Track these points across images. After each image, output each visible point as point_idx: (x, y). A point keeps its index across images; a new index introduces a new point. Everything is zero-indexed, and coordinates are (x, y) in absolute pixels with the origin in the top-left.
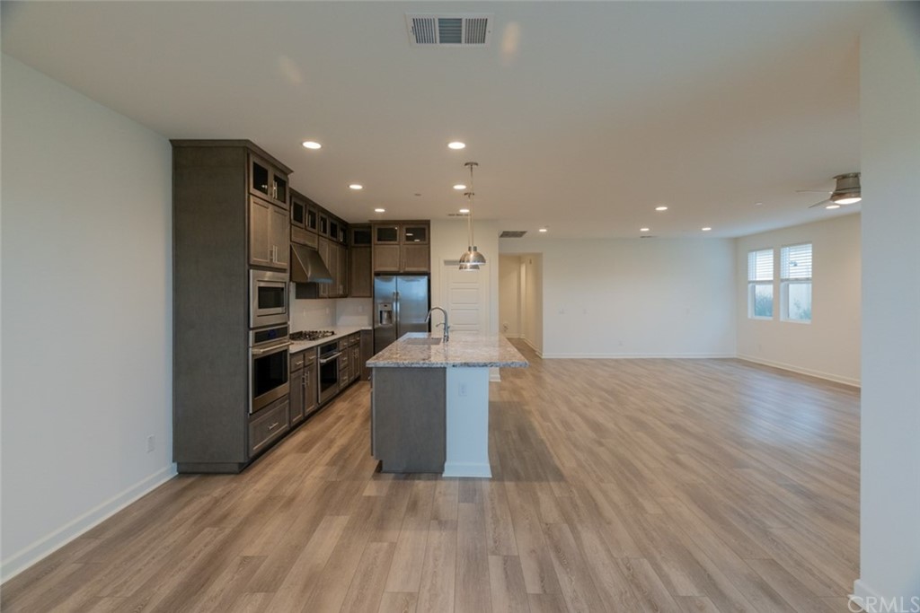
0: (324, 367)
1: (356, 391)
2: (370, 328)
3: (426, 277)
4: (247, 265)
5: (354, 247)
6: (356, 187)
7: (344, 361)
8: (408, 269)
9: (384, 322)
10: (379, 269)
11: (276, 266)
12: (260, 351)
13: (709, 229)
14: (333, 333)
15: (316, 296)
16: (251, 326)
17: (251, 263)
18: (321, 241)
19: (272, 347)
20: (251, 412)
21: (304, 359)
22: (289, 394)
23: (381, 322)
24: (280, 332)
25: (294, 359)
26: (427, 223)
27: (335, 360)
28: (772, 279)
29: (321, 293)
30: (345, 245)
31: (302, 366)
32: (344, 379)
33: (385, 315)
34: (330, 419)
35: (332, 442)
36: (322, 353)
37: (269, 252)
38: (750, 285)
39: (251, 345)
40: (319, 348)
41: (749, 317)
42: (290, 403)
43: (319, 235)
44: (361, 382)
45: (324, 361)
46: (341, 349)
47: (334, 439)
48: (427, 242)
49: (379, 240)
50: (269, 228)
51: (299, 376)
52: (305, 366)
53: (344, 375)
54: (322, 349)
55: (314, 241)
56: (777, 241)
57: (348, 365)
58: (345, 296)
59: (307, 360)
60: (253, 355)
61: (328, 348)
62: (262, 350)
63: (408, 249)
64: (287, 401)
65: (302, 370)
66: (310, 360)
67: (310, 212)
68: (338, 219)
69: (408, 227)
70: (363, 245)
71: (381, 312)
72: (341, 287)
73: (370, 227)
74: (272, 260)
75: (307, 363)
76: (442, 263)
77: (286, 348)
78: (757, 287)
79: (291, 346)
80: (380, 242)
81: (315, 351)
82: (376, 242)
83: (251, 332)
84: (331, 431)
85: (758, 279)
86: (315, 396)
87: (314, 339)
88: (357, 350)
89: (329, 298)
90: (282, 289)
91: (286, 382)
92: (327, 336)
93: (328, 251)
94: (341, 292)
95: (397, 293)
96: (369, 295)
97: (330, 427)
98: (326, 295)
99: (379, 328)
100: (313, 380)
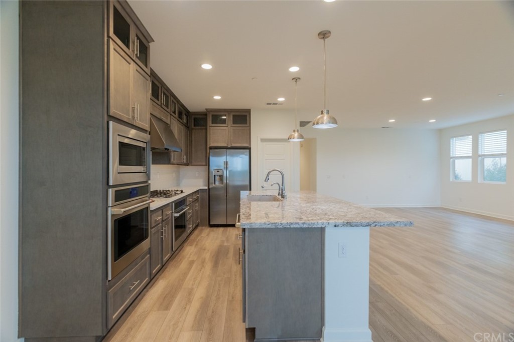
0: (177, 219)
1: (198, 236)
2: (206, 188)
3: (248, 150)
4: (106, 116)
5: (193, 129)
6: (207, 66)
7: (189, 213)
8: (234, 145)
9: (217, 183)
10: (212, 145)
11: (137, 125)
12: (120, 210)
13: (434, 121)
14: (182, 192)
15: (169, 162)
16: (111, 183)
17: (111, 114)
18: (172, 119)
19: (133, 206)
20: (110, 278)
21: (162, 215)
22: (150, 249)
23: (215, 183)
24: (140, 190)
25: (154, 215)
26: (248, 111)
27: (184, 213)
28: (471, 155)
29: (172, 160)
30: (187, 126)
31: (161, 221)
32: (190, 227)
33: (217, 178)
34: (184, 265)
35: (190, 293)
36: (175, 208)
37: (131, 110)
38: (452, 160)
39: (110, 204)
40: (173, 204)
41: (451, 180)
42: (150, 256)
43: (171, 114)
44: (200, 228)
45: (177, 215)
46: (188, 203)
47: (192, 289)
48: (248, 125)
49: (212, 123)
50: (131, 85)
51: (158, 231)
52: (163, 221)
53: (189, 224)
54: (175, 204)
55: (167, 119)
56: (476, 130)
57: (191, 216)
58: (187, 164)
59: (164, 216)
60: (113, 216)
61: (180, 204)
62: (123, 210)
63: (233, 129)
64: (149, 255)
65: (161, 224)
66: (167, 215)
67: (164, 94)
68: (183, 106)
69: (234, 114)
70: (200, 128)
71: (215, 176)
72: (185, 157)
73: (207, 114)
74: (133, 117)
75: (165, 218)
76: (259, 140)
77: (147, 206)
78: (457, 161)
79: (151, 204)
80: (213, 125)
81: (170, 207)
82: (211, 125)
83: (110, 190)
84: (187, 280)
85: (456, 156)
86: (170, 246)
87: (169, 197)
88: (197, 204)
89: (177, 164)
90: (144, 149)
91: (146, 237)
92: (178, 194)
93: (177, 128)
94: (185, 161)
95: (227, 162)
96: (204, 163)
97: (185, 275)
98: (175, 162)
99: (213, 188)
100: (168, 231)
